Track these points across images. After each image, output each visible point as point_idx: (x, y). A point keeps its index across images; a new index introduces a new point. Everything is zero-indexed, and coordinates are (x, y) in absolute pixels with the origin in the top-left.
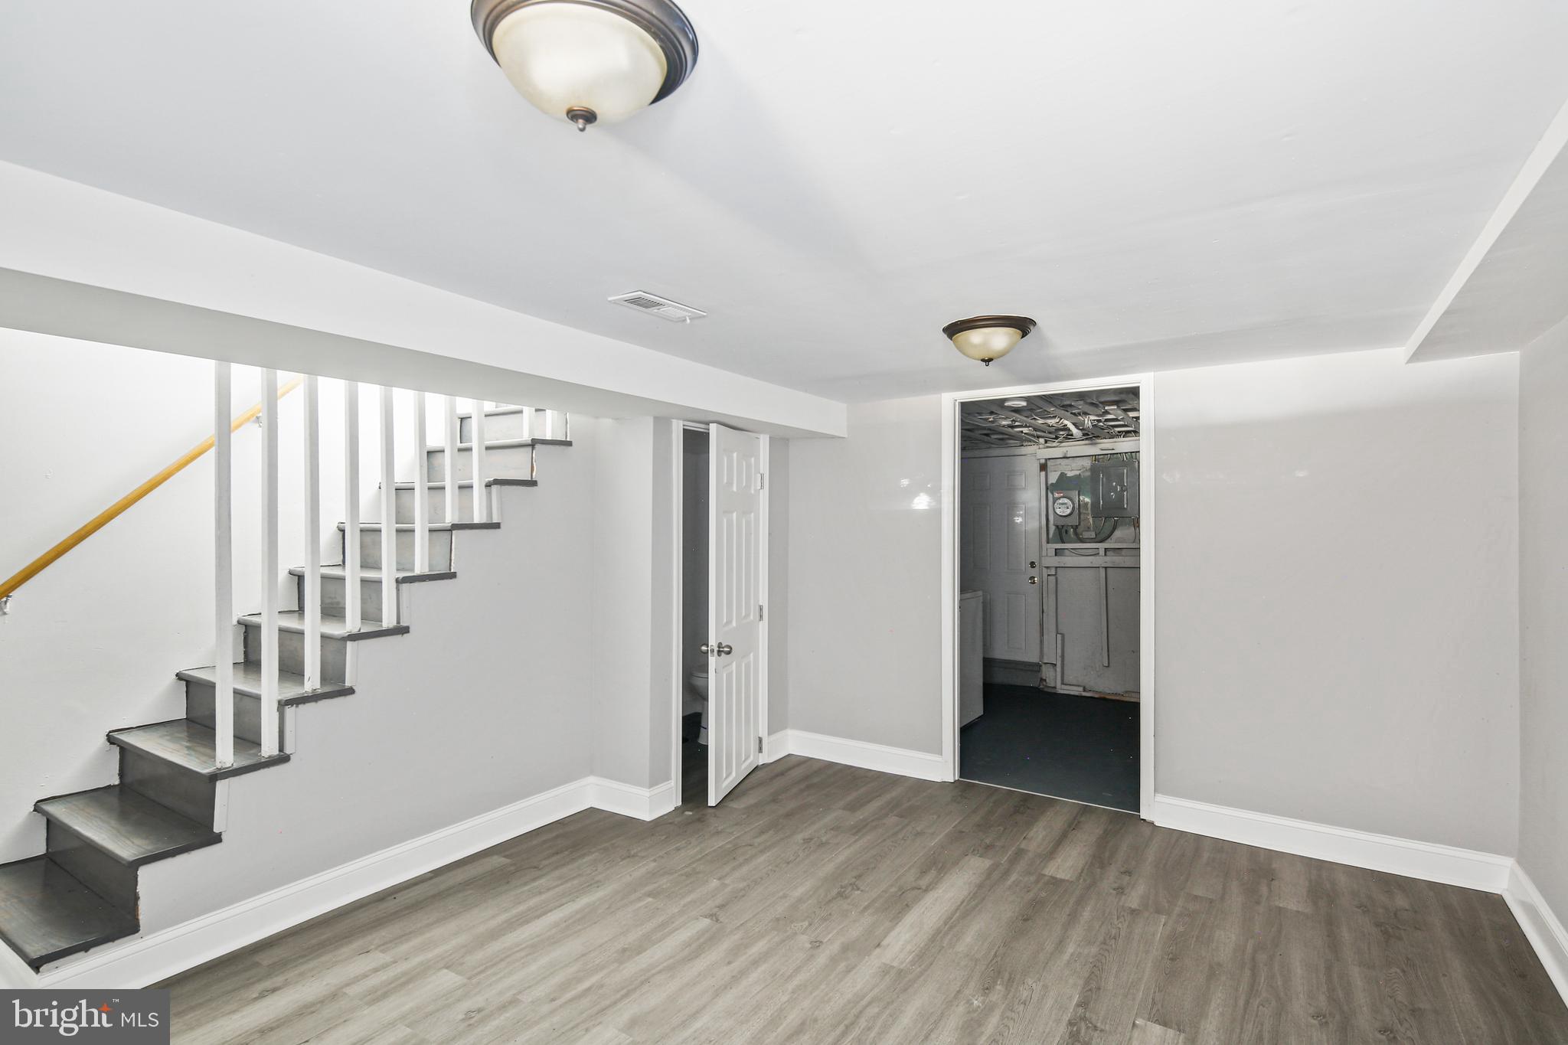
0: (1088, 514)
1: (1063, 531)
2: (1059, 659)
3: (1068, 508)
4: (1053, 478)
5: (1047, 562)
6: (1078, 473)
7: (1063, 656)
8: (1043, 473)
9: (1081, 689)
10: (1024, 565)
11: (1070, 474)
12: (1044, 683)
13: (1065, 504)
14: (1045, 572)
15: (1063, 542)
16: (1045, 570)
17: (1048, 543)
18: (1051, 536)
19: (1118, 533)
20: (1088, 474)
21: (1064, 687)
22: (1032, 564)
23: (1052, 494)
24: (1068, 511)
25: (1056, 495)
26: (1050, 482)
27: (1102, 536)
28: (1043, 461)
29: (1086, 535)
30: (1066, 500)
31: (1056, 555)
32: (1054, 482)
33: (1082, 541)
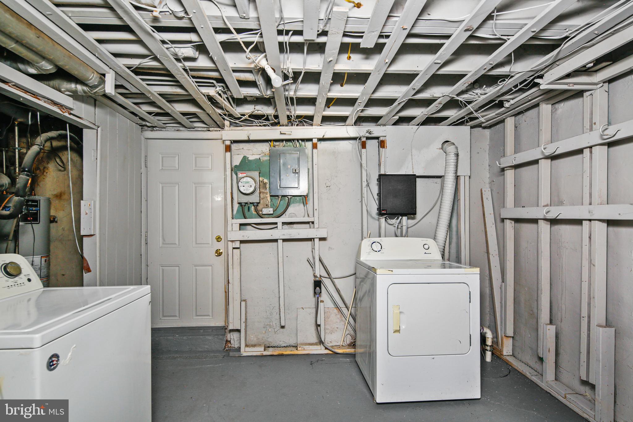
0: (267, 193)
1: (246, 209)
2: (243, 325)
3: (251, 186)
4: (237, 161)
5: (231, 237)
6: (258, 157)
7: (246, 322)
8: (228, 154)
9: (262, 349)
10: (210, 238)
11: (251, 158)
12: (229, 345)
13: (248, 182)
14: (231, 245)
15: (245, 218)
16: (230, 243)
17: (233, 219)
18: (235, 212)
19: (291, 210)
20: (267, 158)
21: (248, 349)
22: (219, 239)
23: (236, 174)
24: (251, 190)
25: (240, 175)
26: (234, 164)
27: (279, 211)
28: (228, 143)
29: (265, 211)
30: (249, 179)
31: (240, 230)
32: (238, 164)
33: (261, 217)
